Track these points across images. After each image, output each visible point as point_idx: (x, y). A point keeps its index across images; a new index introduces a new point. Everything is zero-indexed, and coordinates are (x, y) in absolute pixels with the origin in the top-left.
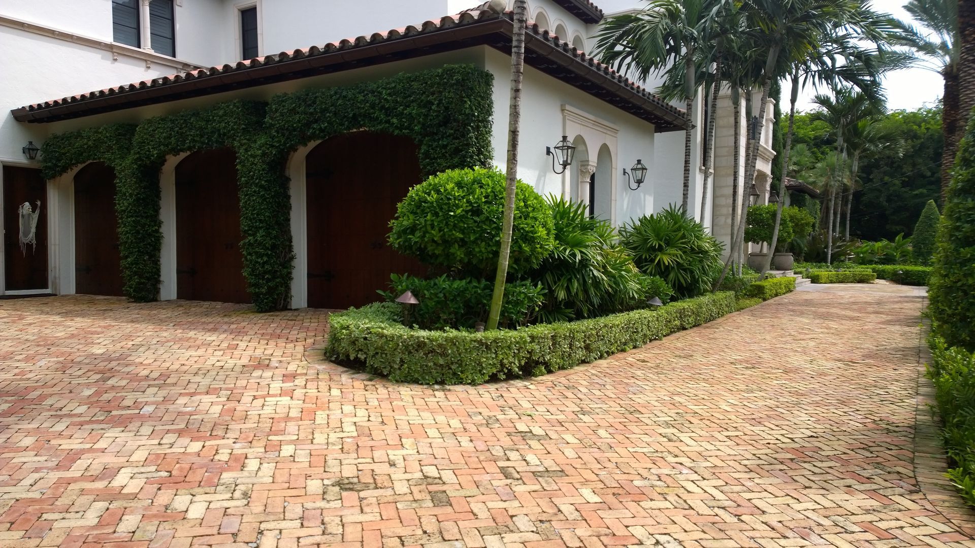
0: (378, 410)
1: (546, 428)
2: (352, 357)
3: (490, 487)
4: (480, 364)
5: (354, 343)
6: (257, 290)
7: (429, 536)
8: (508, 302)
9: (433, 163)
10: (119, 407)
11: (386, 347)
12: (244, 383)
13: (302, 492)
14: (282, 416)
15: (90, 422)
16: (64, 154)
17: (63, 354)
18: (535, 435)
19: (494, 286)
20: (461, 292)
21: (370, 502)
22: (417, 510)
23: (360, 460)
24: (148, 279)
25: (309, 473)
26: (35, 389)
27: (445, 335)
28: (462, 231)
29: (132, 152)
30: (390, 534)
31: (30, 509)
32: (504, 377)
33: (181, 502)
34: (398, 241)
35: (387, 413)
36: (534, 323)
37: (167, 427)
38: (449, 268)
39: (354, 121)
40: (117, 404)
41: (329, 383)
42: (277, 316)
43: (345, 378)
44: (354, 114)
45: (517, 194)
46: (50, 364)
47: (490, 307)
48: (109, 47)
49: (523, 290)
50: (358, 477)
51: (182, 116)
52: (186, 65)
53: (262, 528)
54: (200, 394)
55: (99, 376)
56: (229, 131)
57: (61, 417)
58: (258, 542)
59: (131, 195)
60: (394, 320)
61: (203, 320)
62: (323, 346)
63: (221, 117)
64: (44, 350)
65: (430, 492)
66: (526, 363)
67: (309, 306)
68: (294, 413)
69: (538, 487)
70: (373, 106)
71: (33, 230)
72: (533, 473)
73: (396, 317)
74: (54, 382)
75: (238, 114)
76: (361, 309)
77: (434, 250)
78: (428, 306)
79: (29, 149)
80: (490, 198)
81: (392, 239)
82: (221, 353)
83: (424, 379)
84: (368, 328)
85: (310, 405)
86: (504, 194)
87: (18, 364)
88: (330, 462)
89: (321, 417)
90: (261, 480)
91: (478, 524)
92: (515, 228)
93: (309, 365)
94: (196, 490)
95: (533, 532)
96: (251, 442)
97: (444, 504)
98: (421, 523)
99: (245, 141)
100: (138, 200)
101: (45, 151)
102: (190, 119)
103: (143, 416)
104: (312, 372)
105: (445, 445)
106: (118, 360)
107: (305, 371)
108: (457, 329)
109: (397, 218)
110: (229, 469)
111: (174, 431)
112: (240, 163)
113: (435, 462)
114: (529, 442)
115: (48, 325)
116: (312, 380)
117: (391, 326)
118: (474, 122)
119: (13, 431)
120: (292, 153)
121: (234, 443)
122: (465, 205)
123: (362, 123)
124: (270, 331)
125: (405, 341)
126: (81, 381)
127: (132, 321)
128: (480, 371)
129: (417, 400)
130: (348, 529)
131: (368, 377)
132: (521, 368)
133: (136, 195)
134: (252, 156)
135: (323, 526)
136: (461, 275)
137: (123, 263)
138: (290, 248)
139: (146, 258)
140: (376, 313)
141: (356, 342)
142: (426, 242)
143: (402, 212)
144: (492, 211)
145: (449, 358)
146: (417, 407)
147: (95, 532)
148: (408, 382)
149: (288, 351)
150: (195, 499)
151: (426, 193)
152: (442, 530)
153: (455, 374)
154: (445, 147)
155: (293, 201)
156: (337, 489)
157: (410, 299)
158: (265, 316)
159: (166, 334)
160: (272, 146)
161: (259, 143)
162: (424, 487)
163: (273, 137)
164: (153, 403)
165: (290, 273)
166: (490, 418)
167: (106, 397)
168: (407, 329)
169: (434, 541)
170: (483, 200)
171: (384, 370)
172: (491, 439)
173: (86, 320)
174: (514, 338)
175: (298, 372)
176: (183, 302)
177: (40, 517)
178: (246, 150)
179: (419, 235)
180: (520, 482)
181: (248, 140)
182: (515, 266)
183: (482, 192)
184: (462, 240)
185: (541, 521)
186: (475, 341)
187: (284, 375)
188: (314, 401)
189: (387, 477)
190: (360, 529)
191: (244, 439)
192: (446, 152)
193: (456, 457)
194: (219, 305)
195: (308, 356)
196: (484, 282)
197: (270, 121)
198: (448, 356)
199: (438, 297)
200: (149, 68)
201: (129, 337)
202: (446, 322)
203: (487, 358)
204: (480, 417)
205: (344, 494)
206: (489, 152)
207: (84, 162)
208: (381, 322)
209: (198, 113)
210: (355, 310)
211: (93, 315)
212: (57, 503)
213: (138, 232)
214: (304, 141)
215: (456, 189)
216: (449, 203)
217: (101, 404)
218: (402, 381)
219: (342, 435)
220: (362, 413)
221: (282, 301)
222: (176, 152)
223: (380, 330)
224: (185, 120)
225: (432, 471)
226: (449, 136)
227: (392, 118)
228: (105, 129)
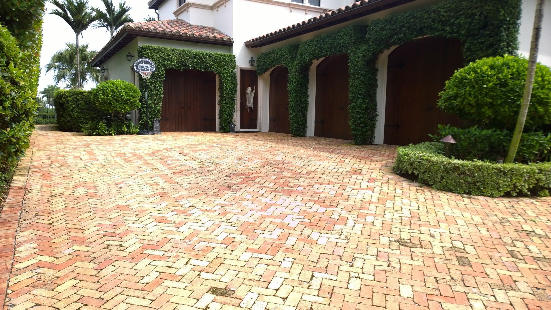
0: (425, 204)
1: (546, 231)
2: (410, 172)
3: (500, 260)
4: (498, 184)
5: (411, 164)
6: (356, 133)
7: (455, 281)
8: (523, 146)
9: (473, 54)
10: (287, 186)
11: (432, 168)
12: (347, 181)
13: (377, 242)
14: (367, 200)
15: (275, 191)
16: (266, 62)
17: (263, 159)
18: (537, 234)
19: (513, 134)
20: (487, 138)
21: (417, 255)
22: (448, 265)
23: (412, 231)
24: (301, 125)
25: (381, 233)
26: (252, 174)
27: (474, 163)
28: (492, 97)
29: (297, 59)
30: (429, 275)
31: (250, 227)
32: (516, 194)
33: (315, 236)
34: (444, 104)
35: (430, 207)
36: (543, 161)
37: (309, 198)
38: (479, 122)
39: (421, 31)
40: (287, 184)
41: (395, 186)
42: (366, 147)
43: (405, 184)
44: (421, 27)
45: (536, 72)
46: (258, 163)
47: (509, 148)
48: (289, 5)
49: (536, 138)
50: (410, 240)
51: (322, 38)
52: (325, 10)
53: (355, 256)
54: (325, 184)
55: (278, 170)
56: (346, 44)
57: (263, 187)
58: (353, 263)
59: (295, 82)
60: (439, 153)
61: (327, 147)
62: (392, 165)
63: (342, 36)
64: (255, 156)
65: (457, 256)
66: (533, 187)
67: (384, 143)
68: (374, 200)
69: (536, 267)
70: (434, 21)
71: (252, 100)
72: (534, 257)
73: (439, 151)
74: (260, 171)
75: (351, 34)
76: (417, 145)
77: (469, 110)
78: (463, 145)
79: (251, 61)
80: (515, 75)
81: (441, 104)
82: (336, 164)
83: (456, 189)
84: (421, 156)
85: (383, 197)
86: (526, 73)
87: (245, 162)
88: (394, 229)
89: (389, 204)
90: (355, 232)
91: (489, 281)
92: (533, 96)
93: (384, 175)
94: (322, 231)
95: (530, 293)
96: (350, 212)
97: (466, 265)
98: (450, 272)
99: (354, 49)
100: (298, 84)
101: (258, 61)
102: (326, 39)
103: (298, 192)
104: (385, 179)
105: (469, 230)
106: (287, 163)
107: (381, 178)
108: (483, 161)
109: (445, 90)
110: (339, 223)
111: (312, 201)
112: (350, 62)
113: (461, 239)
114: (532, 237)
115: (257, 145)
116: (385, 183)
117: (436, 156)
118: (506, 24)
119: (243, 191)
120: (380, 54)
121: (342, 211)
122: (495, 80)
123: (425, 32)
124: (362, 155)
125: (445, 165)
126: (271, 172)
127: (294, 146)
128: (498, 189)
129: (451, 202)
130: (404, 267)
131: (419, 185)
132: (529, 190)
133: (297, 82)
134: (357, 57)
135: (389, 262)
136: (487, 127)
137: (290, 117)
138: (375, 110)
139: (301, 114)
140: (427, 148)
141: (413, 164)
142: (464, 105)
143: (448, 86)
144: (516, 84)
145: (475, 178)
146: (451, 206)
147: (277, 242)
148: (446, 191)
149: (372, 166)
150: (321, 235)
151: (467, 74)
152: (464, 280)
153: (478, 189)
154: (482, 43)
155: (379, 83)
156: (398, 244)
157: (450, 140)
158: (360, 147)
159: (310, 152)
160: (369, 51)
161: (362, 49)
162: (453, 252)
163: (370, 46)
164: (303, 186)
165: (375, 124)
166: (503, 219)
167: (282, 180)
168: (447, 158)
169: (458, 285)
170: (510, 77)
171: (430, 182)
172: (503, 232)
173: (273, 144)
174: (526, 169)
175: (377, 178)
176: (317, 138)
177: (253, 231)
178: (354, 54)
179: (459, 100)
180: (523, 261)
181: (356, 48)
182: (531, 122)
183: (509, 72)
184: (491, 103)
185: (537, 288)
186: (495, 169)
187: (369, 179)
188: (386, 194)
189: (429, 243)
190: (411, 268)
191: (347, 209)
192: (483, 47)
193: (476, 239)
194: (335, 140)
195: (383, 170)
196: (505, 132)
197: (369, 36)
198: (474, 177)
199: (470, 140)
200: (306, 14)
201: (292, 153)
202: (475, 156)
203: (504, 181)
204: (496, 218)
205: (402, 247)
206: (516, 45)
207: (275, 66)
208: (430, 153)
209: (330, 36)
210: (413, 145)
211: (276, 142)
212: (260, 226)
213: (297, 101)
214: (388, 46)
215: (489, 70)
216: (483, 80)
217: (279, 183)
218: (441, 190)
219: (401, 215)
220: (414, 205)
221: (369, 140)
222: (317, 58)
223: (429, 158)
224: (323, 40)
225: (459, 245)
226: (486, 35)
227: (446, 27)
228: (285, 48)
